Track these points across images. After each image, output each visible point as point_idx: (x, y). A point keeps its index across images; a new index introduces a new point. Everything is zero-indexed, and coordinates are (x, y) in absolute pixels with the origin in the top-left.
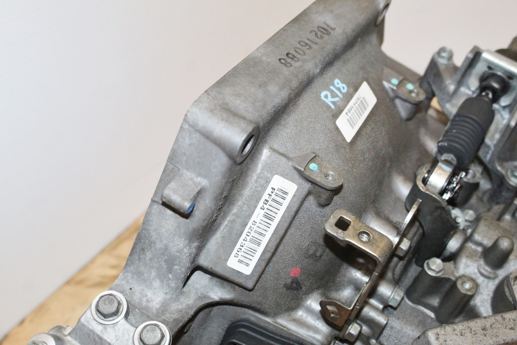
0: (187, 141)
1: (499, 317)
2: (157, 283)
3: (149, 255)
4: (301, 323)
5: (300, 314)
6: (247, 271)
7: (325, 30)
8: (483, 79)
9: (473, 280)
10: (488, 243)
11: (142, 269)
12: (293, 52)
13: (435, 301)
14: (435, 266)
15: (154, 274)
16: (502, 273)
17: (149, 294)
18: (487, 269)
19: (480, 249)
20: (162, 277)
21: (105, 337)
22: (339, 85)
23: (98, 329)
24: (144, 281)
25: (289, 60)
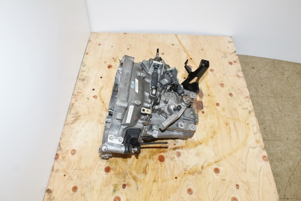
0: (117, 108)
1: (171, 116)
2: (116, 130)
3: (114, 127)
4: (138, 125)
5: (137, 124)
6: (129, 122)
7: (128, 74)
8: (154, 66)
9: (163, 107)
10: (164, 100)
11: (113, 129)
12: (125, 83)
13: (158, 112)
14: (157, 107)
15: (115, 129)
16: (168, 105)
17: (115, 132)
18: (165, 105)
19: (163, 101)
20: (117, 129)
21: (113, 143)
22: (133, 82)
23: (111, 142)
24: (114, 131)
25: (126, 85)
